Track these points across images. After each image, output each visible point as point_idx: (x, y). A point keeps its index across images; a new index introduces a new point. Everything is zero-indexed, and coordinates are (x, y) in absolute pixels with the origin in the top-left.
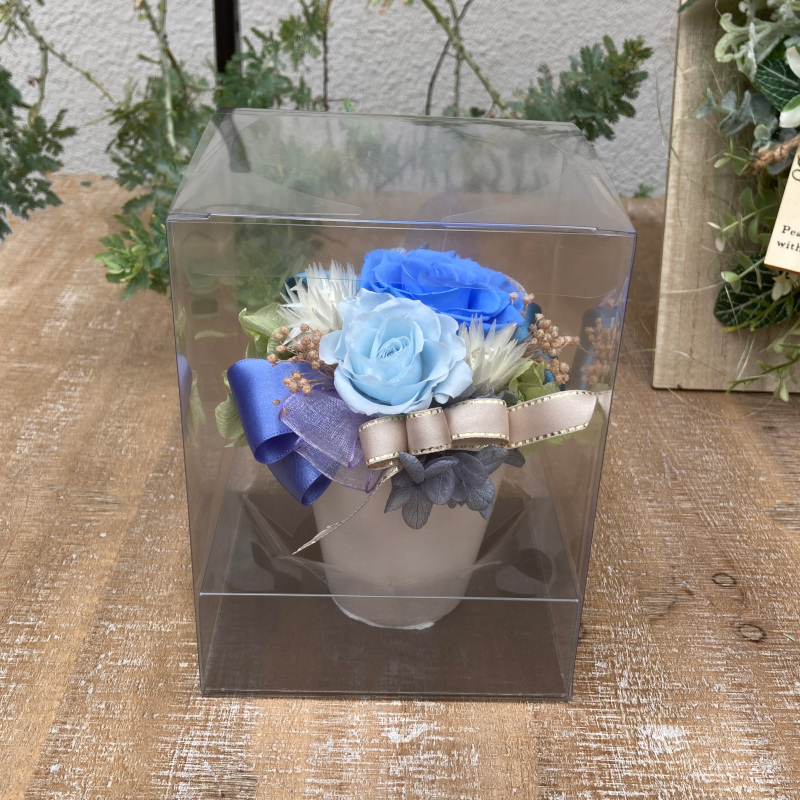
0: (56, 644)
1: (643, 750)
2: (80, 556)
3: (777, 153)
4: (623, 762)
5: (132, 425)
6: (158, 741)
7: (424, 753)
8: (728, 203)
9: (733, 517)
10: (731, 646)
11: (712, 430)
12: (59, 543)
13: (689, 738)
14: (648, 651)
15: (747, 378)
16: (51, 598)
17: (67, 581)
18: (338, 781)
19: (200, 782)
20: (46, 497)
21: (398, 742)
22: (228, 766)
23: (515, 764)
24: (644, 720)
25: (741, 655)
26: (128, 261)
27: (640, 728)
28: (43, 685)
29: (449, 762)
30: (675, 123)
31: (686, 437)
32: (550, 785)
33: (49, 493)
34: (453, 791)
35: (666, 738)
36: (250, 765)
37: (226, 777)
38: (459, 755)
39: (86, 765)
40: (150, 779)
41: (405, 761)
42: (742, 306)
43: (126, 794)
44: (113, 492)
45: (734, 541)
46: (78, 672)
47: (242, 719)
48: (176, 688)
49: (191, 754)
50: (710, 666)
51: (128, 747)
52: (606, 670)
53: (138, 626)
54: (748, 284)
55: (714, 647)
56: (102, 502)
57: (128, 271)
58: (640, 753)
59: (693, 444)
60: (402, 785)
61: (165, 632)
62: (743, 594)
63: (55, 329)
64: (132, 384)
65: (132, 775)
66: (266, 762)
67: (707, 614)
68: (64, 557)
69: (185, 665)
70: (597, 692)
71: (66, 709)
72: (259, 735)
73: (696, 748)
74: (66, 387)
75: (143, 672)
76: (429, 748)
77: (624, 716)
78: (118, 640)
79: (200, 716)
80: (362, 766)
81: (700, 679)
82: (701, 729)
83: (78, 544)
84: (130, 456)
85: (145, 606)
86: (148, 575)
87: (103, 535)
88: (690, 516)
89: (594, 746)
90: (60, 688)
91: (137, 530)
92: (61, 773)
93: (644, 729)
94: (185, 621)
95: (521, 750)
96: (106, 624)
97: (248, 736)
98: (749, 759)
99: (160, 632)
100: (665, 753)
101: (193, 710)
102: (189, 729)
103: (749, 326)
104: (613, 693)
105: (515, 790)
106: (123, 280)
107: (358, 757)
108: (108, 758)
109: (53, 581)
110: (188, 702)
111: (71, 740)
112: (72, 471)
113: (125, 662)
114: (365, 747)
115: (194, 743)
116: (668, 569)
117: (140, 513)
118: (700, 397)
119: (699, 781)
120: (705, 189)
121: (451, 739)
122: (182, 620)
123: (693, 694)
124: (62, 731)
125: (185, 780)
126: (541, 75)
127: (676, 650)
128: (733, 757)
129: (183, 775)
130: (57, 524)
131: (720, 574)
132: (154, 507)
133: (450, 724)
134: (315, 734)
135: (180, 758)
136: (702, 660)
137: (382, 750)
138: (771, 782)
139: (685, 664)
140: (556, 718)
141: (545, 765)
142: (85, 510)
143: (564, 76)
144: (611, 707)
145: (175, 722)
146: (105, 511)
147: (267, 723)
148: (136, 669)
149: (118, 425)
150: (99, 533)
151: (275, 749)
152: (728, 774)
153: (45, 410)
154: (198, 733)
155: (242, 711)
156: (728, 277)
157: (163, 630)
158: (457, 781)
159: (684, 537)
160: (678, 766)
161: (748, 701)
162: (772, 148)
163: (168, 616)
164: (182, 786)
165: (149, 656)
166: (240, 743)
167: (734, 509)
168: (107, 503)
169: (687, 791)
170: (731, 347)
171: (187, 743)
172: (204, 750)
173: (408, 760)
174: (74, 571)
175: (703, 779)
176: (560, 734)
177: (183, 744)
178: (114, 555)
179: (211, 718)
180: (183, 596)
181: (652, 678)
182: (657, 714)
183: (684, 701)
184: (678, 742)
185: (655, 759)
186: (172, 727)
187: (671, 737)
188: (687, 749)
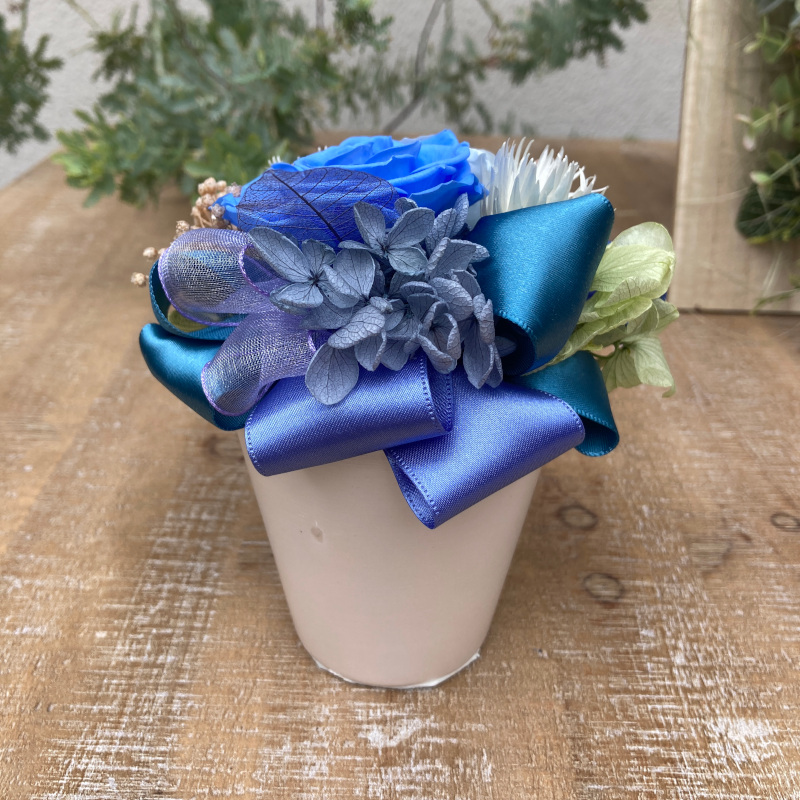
1: (718, 757)
4: (692, 775)
6: (50, 746)
7: (416, 762)
13: (780, 738)
14: (705, 614)
21: (380, 746)
22: (142, 784)
23: (544, 779)
24: (713, 710)
27: (709, 723)
29: (452, 776)
35: (749, 740)
36: (173, 782)
38: (465, 766)
41: (390, 776)
44: (50, 418)
47: (170, 712)
48: (86, 666)
49: (93, 765)
50: (789, 633)
51: (6, 754)
52: (655, 640)
53: (50, 582)
56: (34, 430)
58: (714, 761)
61: (84, 591)
66: (196, 777)
67: (772, 565)
69: (103, 634)
70: (645, 671)
72: (191, 735)
73: (790, 754)
75: (46, 645)
76: (423, 755)
77: (686, 706)
78: (22, 601)
79: (112, 707)
80: (329, 783)
81: (779, 652)
82: (793, 725)
85: (64, 556)
87: (28, 468)
88: (732, 445)
89: (650, 750)
91: (70, 463)
93: (715, 724)
94: (111, 576)
95: (551, 757)
96: (10, 578)
97: (175, 737)
99: (77, 590)
100: (749, 761)
101: (104, 700)
102: (95, 727)
104: (667, 671)
107: (325, 769)
110: (99, 687)
113: (25, 630)
114: (335, 754)
115: (100, 749)
117: (76, 443)
121: (454, 741)
122: (107, 573)
123: (772, 674)
127: (740, 612)
131: (779, 514)
132: (95, 435)
133: (453, 719)
134: (268, 734)
135: (76, 771)
137: (359, 759)
139: (756, 631)
140: (595, 709)
141: (585, 781)
144: (667, 693)
145: (78, 716)
146: (36, 440)
147: (202, 717)
148: (38, 640)
150: (23, 466)
151: (210, 757)
154: (107, 733)
155: (170, 700)
157: (82, 587)
160: (771, 782)
163: (90, 569)
165: (58, 622)
166: (163, 749)
168: (40, 431)
171: (90, 748)
172: (111, 758)
173: (395, 773)
176: (602, 732)
177: (82, 751)
178: (37, 491)
179: (128, 710)
181: (716, 651)
182: (728, 701)
183: (763, 682)
184: (764, 745)
185: (736, 770)
186: (72, 724)
187: (754, 736)
188: (779, 756)
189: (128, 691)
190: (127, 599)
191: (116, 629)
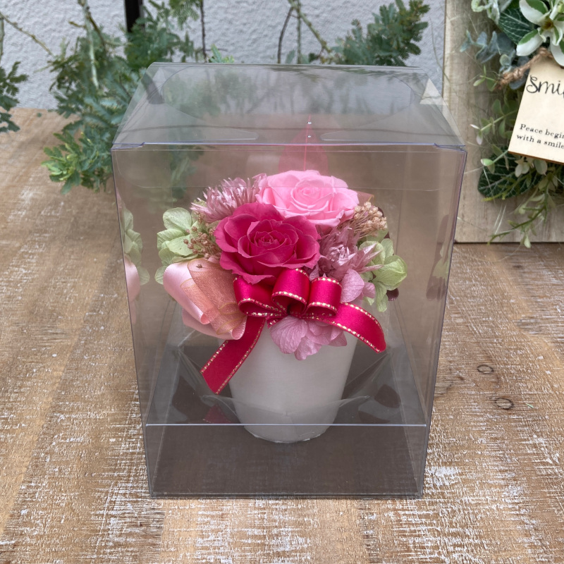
0: (22, 429)
1: (429, 484)
2: (39, 370)
3: (515, 74)
5: (73, 280)
6: (96, 491)
8: (484, 111)
9: (491, 327)
10: (490, 413)
11: (478, 270)
12: (23, 362)
15: (501, 233)
16: (19, 399)
17: (30, 387)
18: (221, 513)
19: (125, 517)
20: (14, 331)
22: (145, 506)
24: (430, 464)
25: (496, 418)
26: (65, 165)
27: (427, 469)
28: (15, 457)
30: (447, 56)
31: (460, 275)
32: (365, 509)
33: (16, 328)
34: (299, 516)
35: (445, 476)
36: (159, 504)
37: (143, 513)
39: (46, 509)
40: (91, 517)
42: (497, 183)
43: (74, 527)
44: (61, 326)
45: (492, 343)
46: (39, 448)
48: (108, 455)
50: (475, 426)
51: (75, 496)
53: (80, 415)
54: (501, 167)
55: (478, 414)
56: (54, 334)
57: (65, 173)
58: (427, 485)
59: (465, 280)
60: (265, 513)
61: (99, 419)
62: (498, 378)
63: (18, 217)
64: (73, 252)
65: (78, 514)
66: (171, 502)
67: (473, 393)
68: (28, 371)
69: (114, 440)
71: (31, 472)
73: (465, 481)
74: (26, 256)
75: (84, 446)
78: (67, 425)
79: (125, 473)
80: (236, 502)
81: (468, 436)
82: (469, 468)
83: (37, 362)
84: (72, 301)
85: (85, 402)
86: (86, 381)
87: (55, 355)
88: (462, 327)
90: (26, 459)
91: (78, 351)
92: (29, 515)
93: (430, 470)
94: (113, 411)
96: (58, 415)
98: (501, 487)
99: (96, 419)
100: (444, 485)
101: (119, 470)
102: (117, 482)
103: (501, 197)
105: (341, 513)
106: (62, 179)
108: (61, 504)
109: (20, 387)
110: (116, 465)
111: (35, 493)
112: (31, 313)
113: (71, 440)
115: (121, 492)
116: (447, 364)
117: (80, 340)
118: (470, 248)
119: (467, 503)
120: (468, 102)
122: (111, 410)
123: (463, 446)
124: (29, 487)
125: (114, 516)
126: (354, 27)
127: (452, 417)
128: (490, 486)
129: (113, 513)
130: (22, 349)
131: (483, 365)
132: (90, 335)
135: (111, 502)
136: (470, 423)
138: (516, 501)
139: (458, 426)
142: (42, 339)
143: (369, 26)
145: (107, 478)
146: (55, 339)
148: (79, 444)
149: (63, 280)
150: (51, 354)
152: (487, 497)
153: (12, 272)
154: (123, 485)
156: (486, 162)
157: (98, 417)
158: (302, 509)
159: (458, 341)
160: (453, 493)
161: (501, 449)
162: (512, 71)
163: (101, 408)
164: (112, 520)
165: (88, 435)
167: (493, 322)
168: (57, 334)
169: (459, 510)
170: (490, 212)
171: (115, 491)
172: (127, 496)
174: (35, 380)
175: (470, 500)
177: (113, 493)
178: (62, 368)
179: (132, 474)
180: (111, 394)
181: (436, 436)
182: (438, 459)
183: (458, 450)
184: (453, 478)
185: (437, 489)
186: (105, 482)
187: (448, 474)
188: (459, 482)
189: (131, 466)
190: (124, 422)
191: (120, 437)
